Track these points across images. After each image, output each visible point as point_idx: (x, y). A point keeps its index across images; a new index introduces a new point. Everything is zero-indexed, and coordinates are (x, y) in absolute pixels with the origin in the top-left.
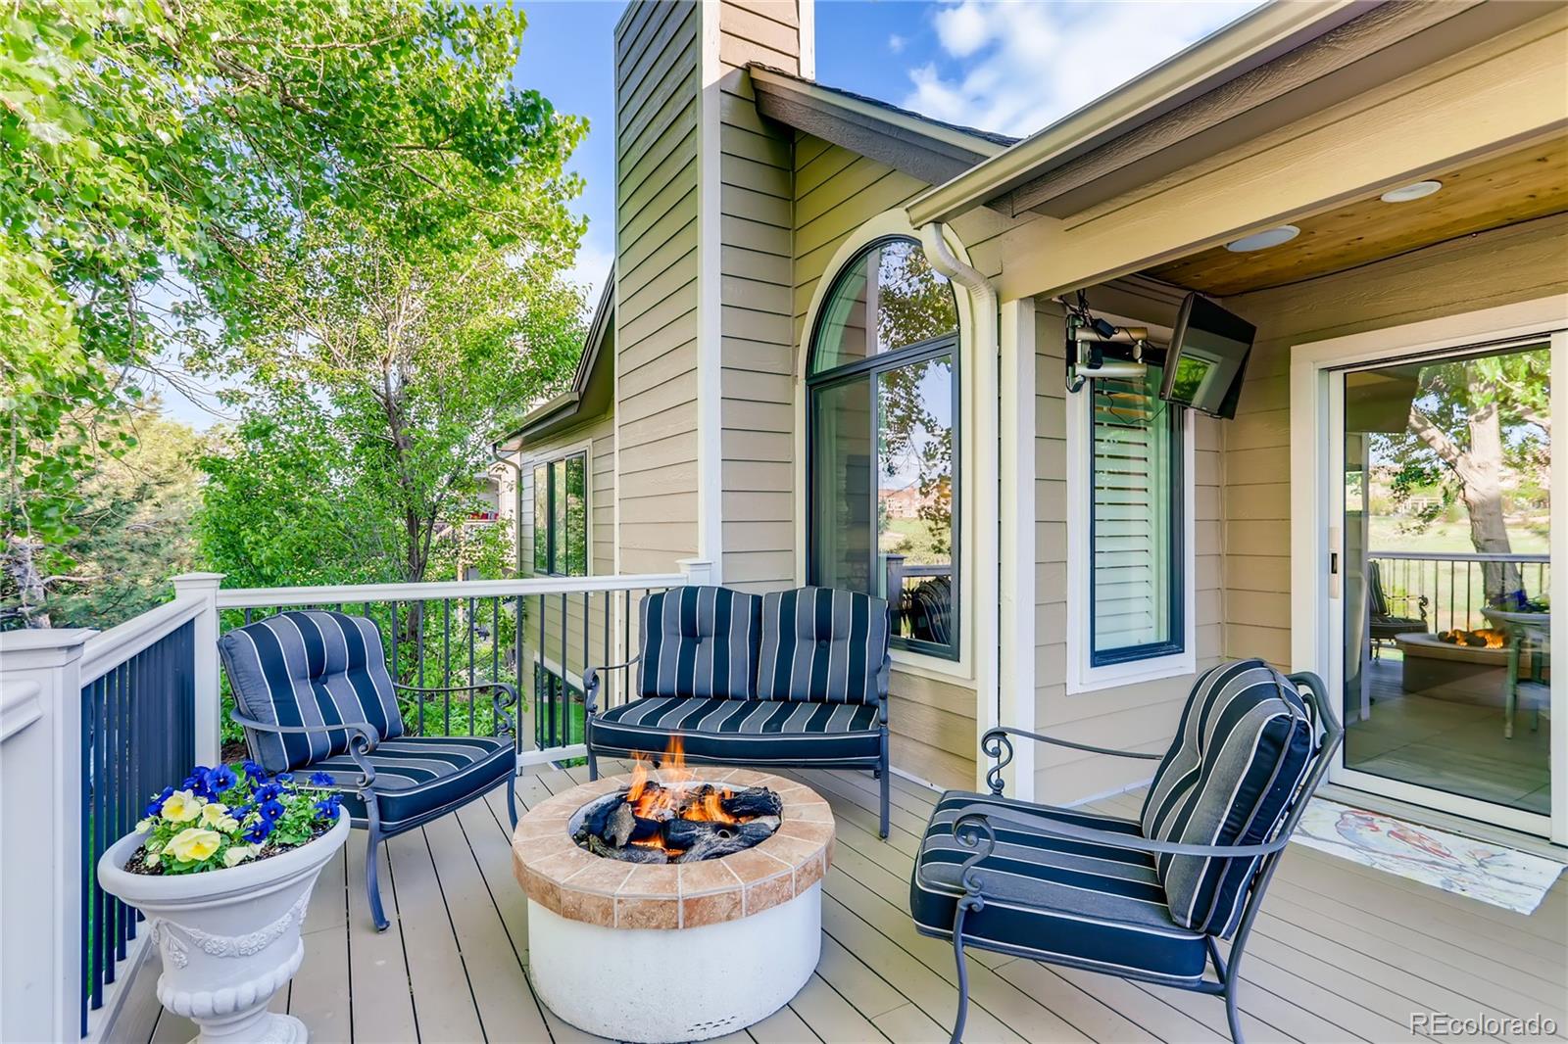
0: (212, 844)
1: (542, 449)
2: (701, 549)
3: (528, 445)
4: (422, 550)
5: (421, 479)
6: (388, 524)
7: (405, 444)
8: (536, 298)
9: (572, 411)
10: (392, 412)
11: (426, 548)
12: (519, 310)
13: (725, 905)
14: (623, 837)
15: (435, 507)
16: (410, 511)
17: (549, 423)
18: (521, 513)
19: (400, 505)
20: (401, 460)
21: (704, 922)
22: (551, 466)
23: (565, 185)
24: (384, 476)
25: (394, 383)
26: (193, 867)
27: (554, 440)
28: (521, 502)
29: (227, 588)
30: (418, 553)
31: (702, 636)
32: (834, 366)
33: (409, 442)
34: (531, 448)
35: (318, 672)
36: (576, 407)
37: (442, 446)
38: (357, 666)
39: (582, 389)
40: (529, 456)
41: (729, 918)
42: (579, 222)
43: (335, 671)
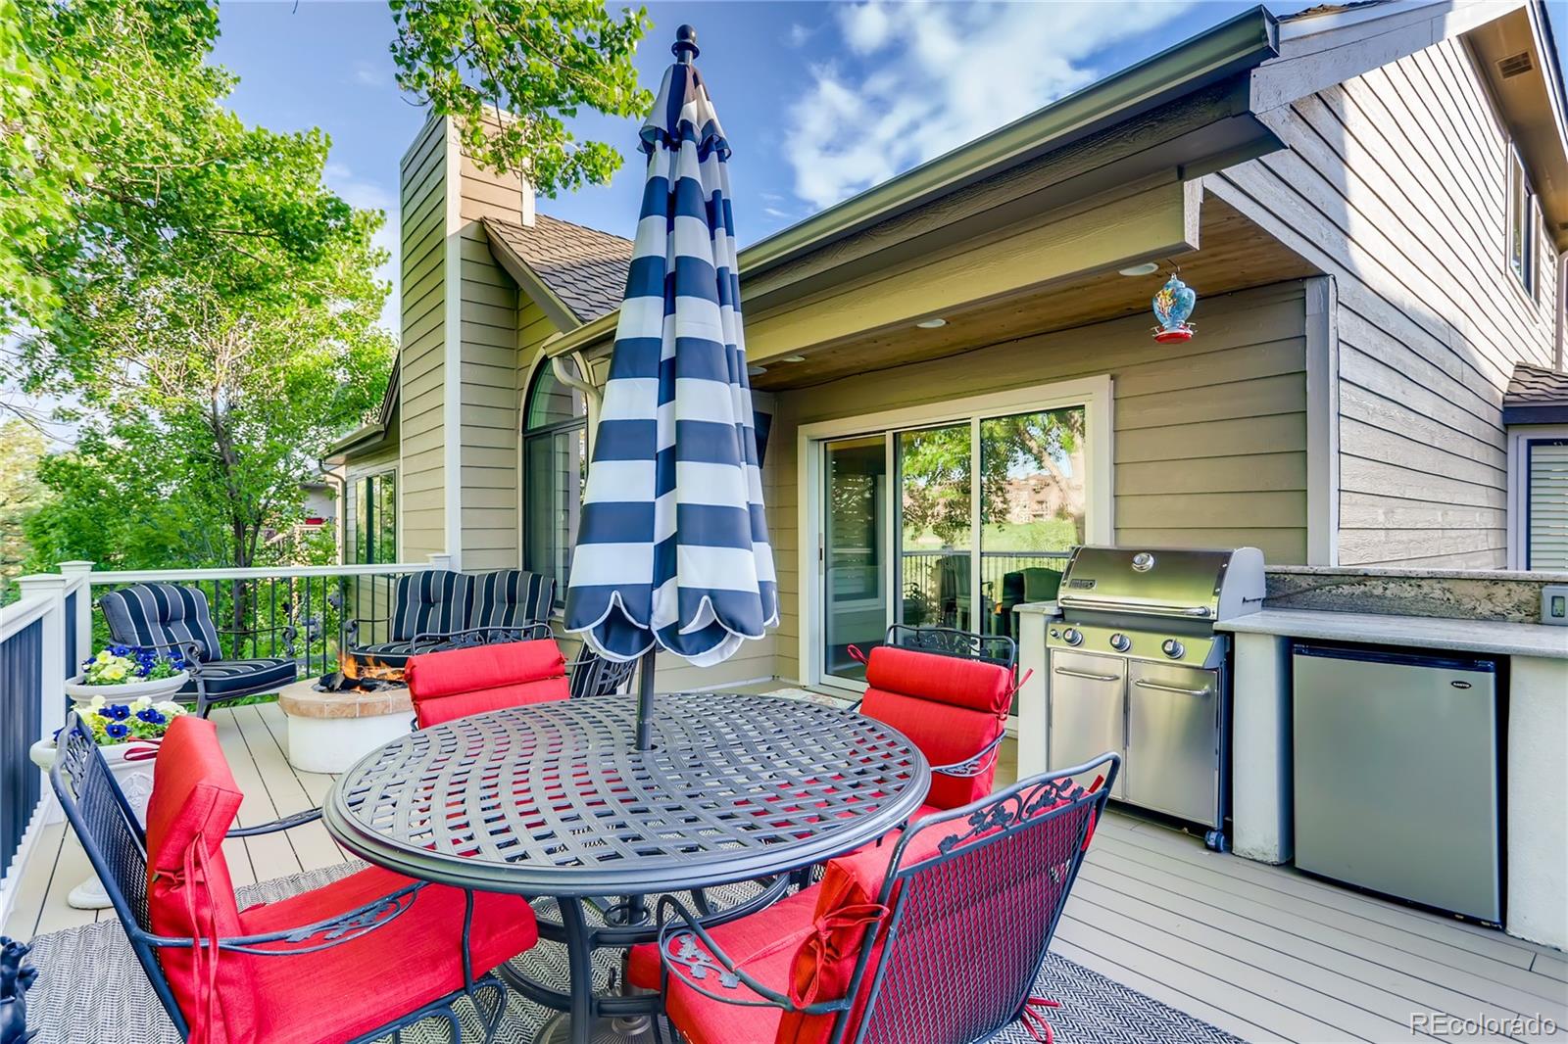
0: (122, 673)
1: (363, 465)
2: (446, 548)
3: (352, 460)
4: (247, 552)
5: (247, 490)
6: (217, 530)
7: (232, 461)
8: (355, 341)
9: (379, 439)
10: (219, 431)
11: (252, 551)
12: (341, 348)
13: (380, 707)
14: (338, 685)
15: (260, 515)
16: (236, 518)
17: (363, 446)
18: (346, 520)
19: (228, 513)
20: (228, 474)
21: (370, 716)
22: (370, 481)
23: (373, 256)
24: (211, 485)
25: (221, 407)
26: (113, 682)
27: (372, 458)
28: (346, 510)
29: (97, 570)
30: (244, 555)
31: (435, 602)
32: (543, 424)
33: (237, 458)
34: (354, 464)
35: (165, 619)
36: (383, 435)
37: (270, 460)
38: (191, 618)
39: (387, 422)
40: (353, 470)
41: (383, 714)
42: (384, 287)
43: (176, 619)
